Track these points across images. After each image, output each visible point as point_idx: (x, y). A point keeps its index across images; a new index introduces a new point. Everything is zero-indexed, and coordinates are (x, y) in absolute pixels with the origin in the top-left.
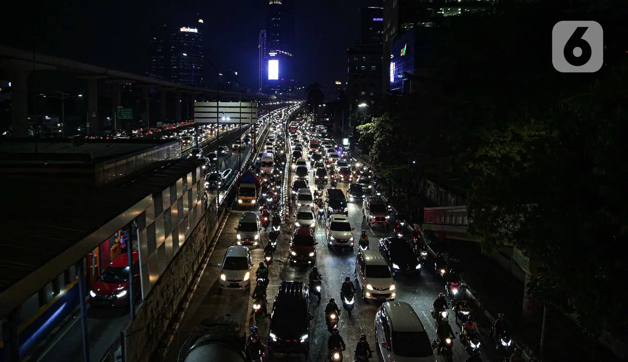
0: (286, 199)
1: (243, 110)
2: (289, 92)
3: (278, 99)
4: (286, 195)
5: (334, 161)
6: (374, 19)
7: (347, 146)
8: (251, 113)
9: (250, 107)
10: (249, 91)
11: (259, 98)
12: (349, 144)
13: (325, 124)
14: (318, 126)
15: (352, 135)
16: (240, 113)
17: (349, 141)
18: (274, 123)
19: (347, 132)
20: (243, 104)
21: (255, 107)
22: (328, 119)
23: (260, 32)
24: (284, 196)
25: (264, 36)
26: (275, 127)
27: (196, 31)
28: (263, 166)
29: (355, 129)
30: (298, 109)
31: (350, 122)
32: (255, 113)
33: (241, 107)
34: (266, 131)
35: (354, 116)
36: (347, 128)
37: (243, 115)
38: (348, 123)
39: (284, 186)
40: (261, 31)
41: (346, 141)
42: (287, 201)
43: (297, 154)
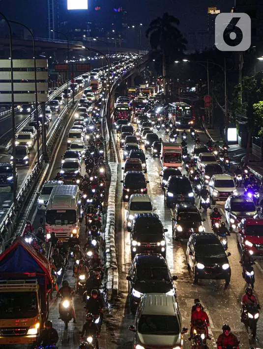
0: (112, 257)
1: (17, 75)
2: (112, 35)
3: (90, 52)
4: (113, 249)
5: (223, 196)
7: (236, 143)
8: (36, 81)
9: (31, 69)
10: (27, 34)
11: (48, 50)
12: (240, 138)
13: (188, 98)
14: (174, 104)
15: (245, 120)
16: (12, 81)
17: (239, 134)
18: (82, 101)
19: (234, 115)
20: (17, 63)
21: (42, 69)
22: (194, 89)
24: (108, 250)
26: (84, 110)
28: (52, 223)
29: (251, 110)
30: (132, 69)
31: (240, 94)
32: (42, 81)
33: (12, 70)
34: (66, 118)
35: (248, 81)
36: (234, 107)
37: (17, 87)
38: (237, 95)
39: (107, 229)
41: (232, 134)
42: (115, 260)
43: (136, 181)
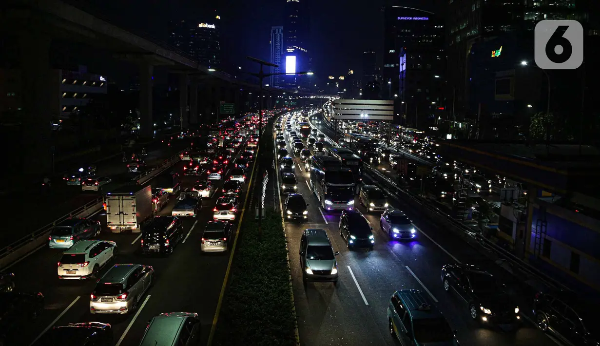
6: (399, 18)
23: (271, 29)
25: (275, 32)
27: (213, 27)
40: (273, 27)
